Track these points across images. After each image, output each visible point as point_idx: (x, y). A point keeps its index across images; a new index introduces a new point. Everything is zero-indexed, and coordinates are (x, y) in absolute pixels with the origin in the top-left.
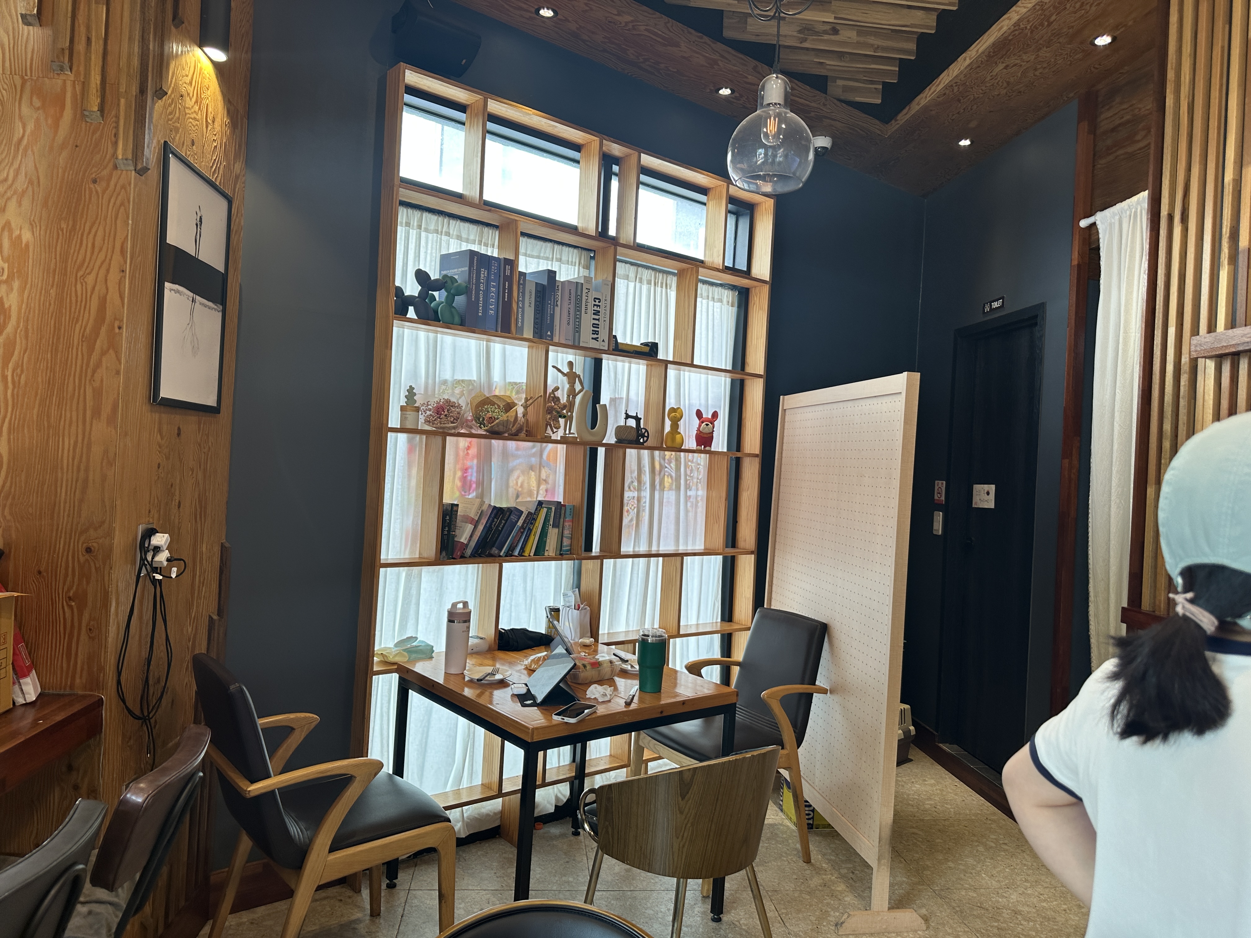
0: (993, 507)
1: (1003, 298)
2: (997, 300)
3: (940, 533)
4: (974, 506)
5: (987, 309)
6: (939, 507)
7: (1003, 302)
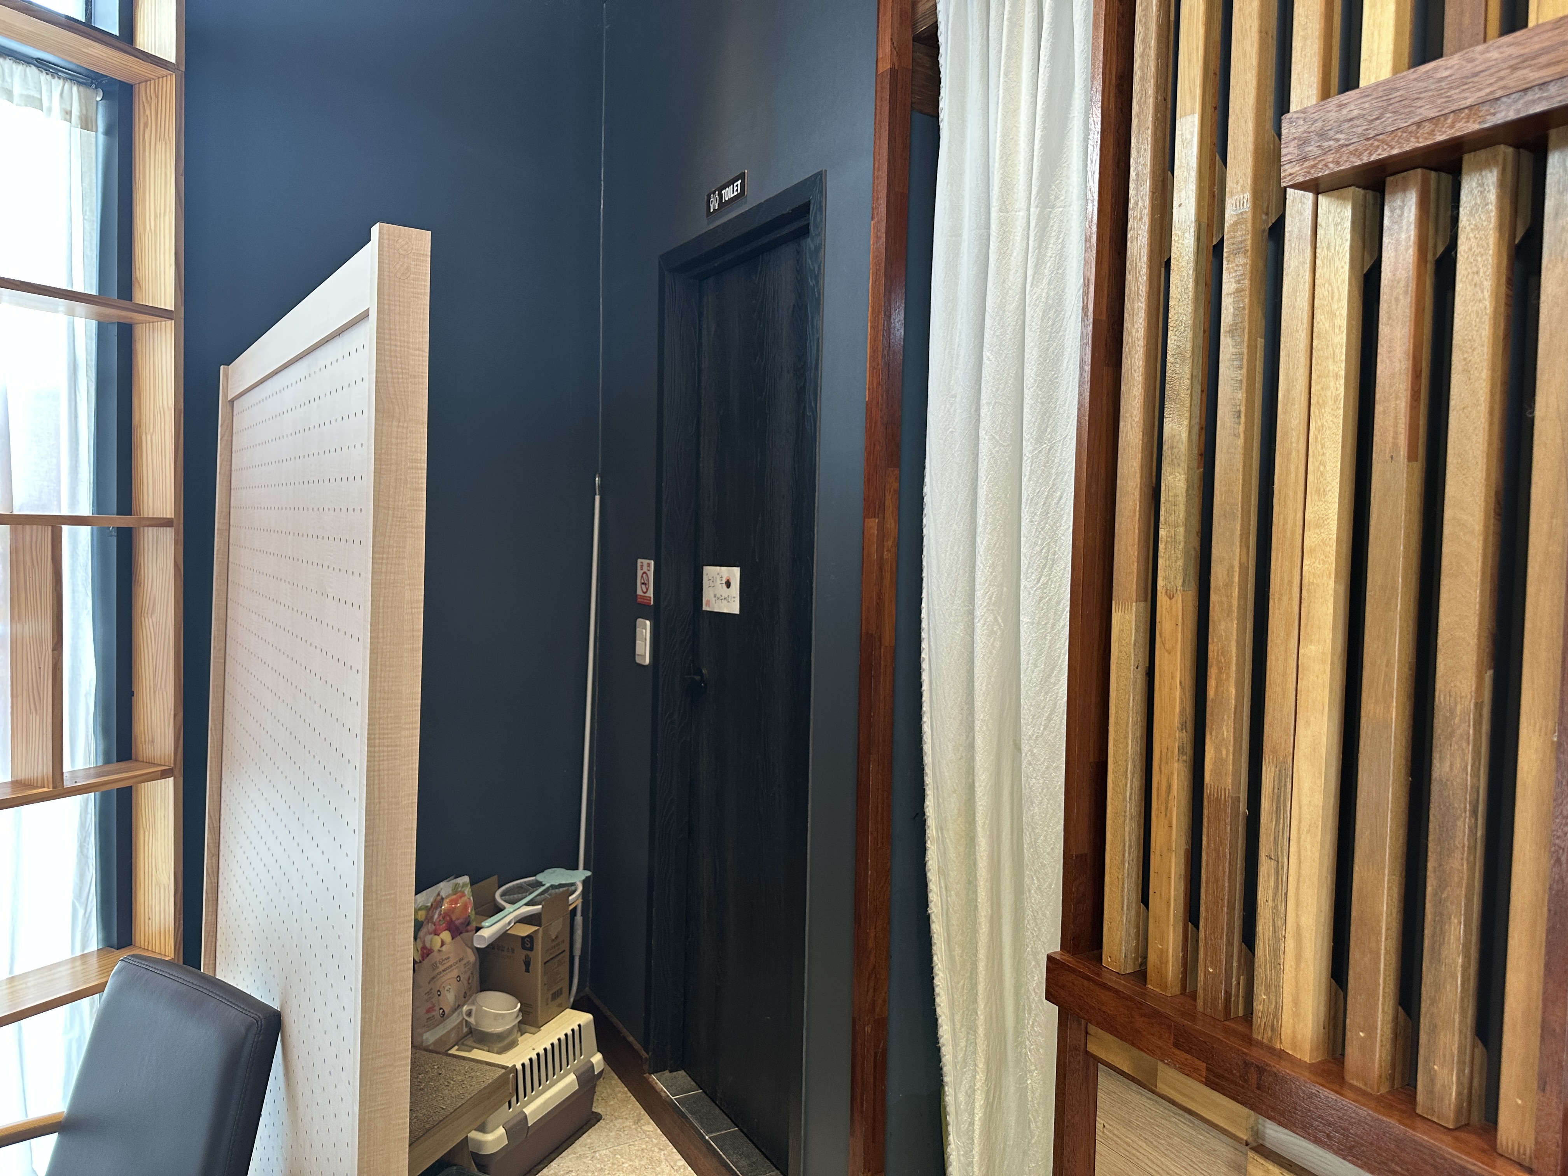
0: (737, 611)
1: (742, 176)
2: (732, 182)
3: (647, 661)
4: (705, 608)
5: (714, 205)
6: (643, 610)
7: (742, 185)
